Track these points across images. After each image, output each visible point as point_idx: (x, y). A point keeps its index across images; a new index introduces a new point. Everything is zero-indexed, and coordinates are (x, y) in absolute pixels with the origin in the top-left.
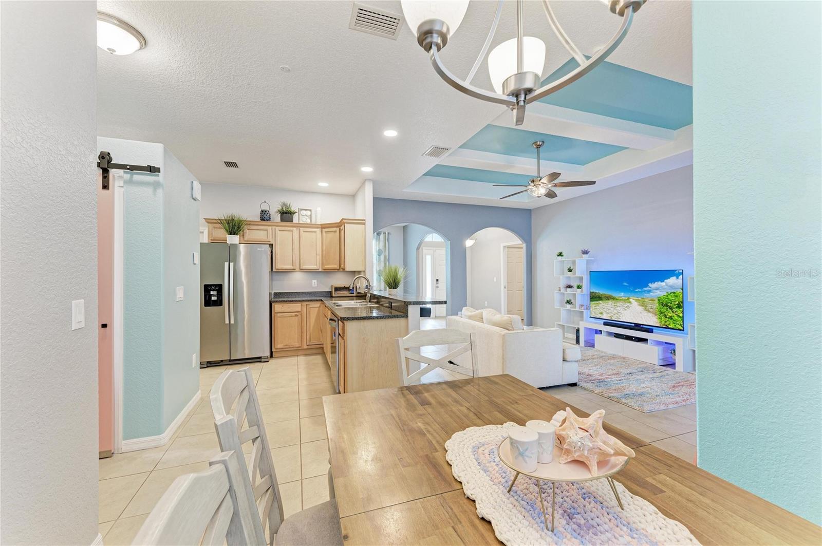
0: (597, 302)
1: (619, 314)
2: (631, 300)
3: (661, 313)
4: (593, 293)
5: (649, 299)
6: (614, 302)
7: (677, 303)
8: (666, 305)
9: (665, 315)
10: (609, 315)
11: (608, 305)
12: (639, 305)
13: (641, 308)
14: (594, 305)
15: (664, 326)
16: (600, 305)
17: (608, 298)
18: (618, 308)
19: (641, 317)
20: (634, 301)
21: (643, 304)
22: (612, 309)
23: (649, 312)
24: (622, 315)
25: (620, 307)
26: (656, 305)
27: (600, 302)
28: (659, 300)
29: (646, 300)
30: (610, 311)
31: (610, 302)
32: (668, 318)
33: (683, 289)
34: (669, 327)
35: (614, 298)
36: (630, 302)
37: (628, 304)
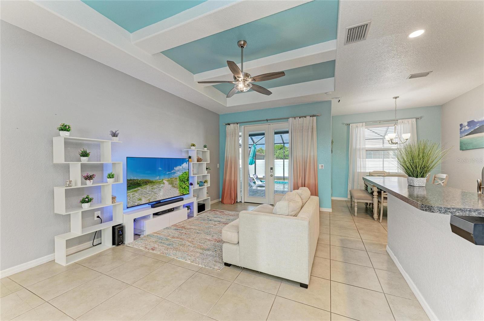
0: (136, 189)
1: (156, 195)
2: (164, 181)
3: (181, 186)
4: (131, 180)
5: (174, 178)
6: (151, 185)
7: (187, 178)
8: (183, 181)
9: (182, 187)
10: (147, 199)
11: (146, 189)
12: (169, 184)
13: (170, 186)
14: (132, 193)
15: (182, 195)
16: (139, 192)
17: (146, 182)
18: (155, 190)
19: (171, 193)
20: (166, 181)
21: (171, 183)
22: (150, 192)
23: (175, 187)
24: (158, 195)
25: (156, 188)
26: (178, 182)
27: (139, 188)
28: (179, 178)
29: (173, 180)
30: (148, 195)
31: (148, 187)
32: (184, 189)
33: (189, 170)
34: (184, 194)
35: (151, 182)
36: (164, 183)
37: (162, 185)
